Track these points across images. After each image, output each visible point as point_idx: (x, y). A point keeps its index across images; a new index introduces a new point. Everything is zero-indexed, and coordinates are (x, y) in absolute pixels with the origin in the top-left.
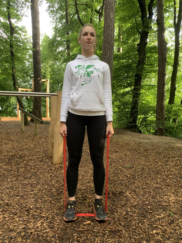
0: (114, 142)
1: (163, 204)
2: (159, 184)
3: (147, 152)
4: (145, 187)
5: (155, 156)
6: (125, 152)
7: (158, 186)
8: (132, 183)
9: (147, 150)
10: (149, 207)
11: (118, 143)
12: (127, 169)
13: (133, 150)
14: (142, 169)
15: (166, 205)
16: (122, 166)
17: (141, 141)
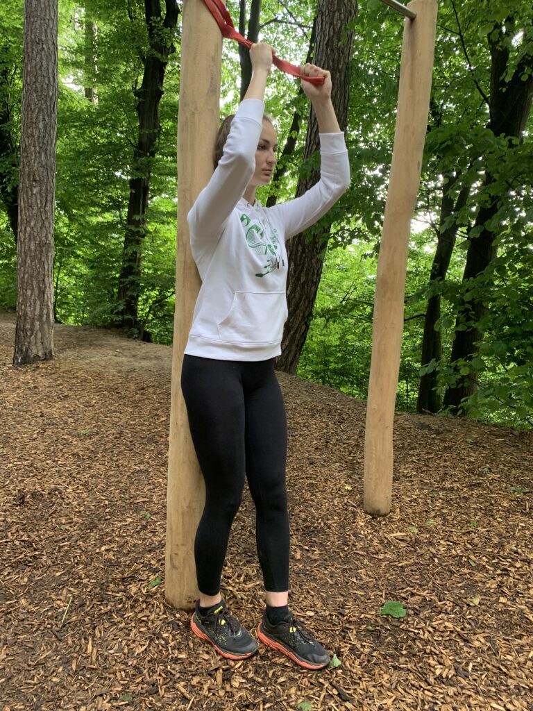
0: (63, 372)
1: (138, 501)
2: (146, 464)
3: (142, 394)
4: (112, 473)
5: (159, 402)
6: (87, 398)
7: (142, 467)
8: (84, 470)
9: (143, 389)
10: (108, 510)
11: (74, 374)
12: (81, 440)
13: (108, 392)
14: (118, 436)
15: (143, 502)
16: (70, 434)
17: (136, 364)
